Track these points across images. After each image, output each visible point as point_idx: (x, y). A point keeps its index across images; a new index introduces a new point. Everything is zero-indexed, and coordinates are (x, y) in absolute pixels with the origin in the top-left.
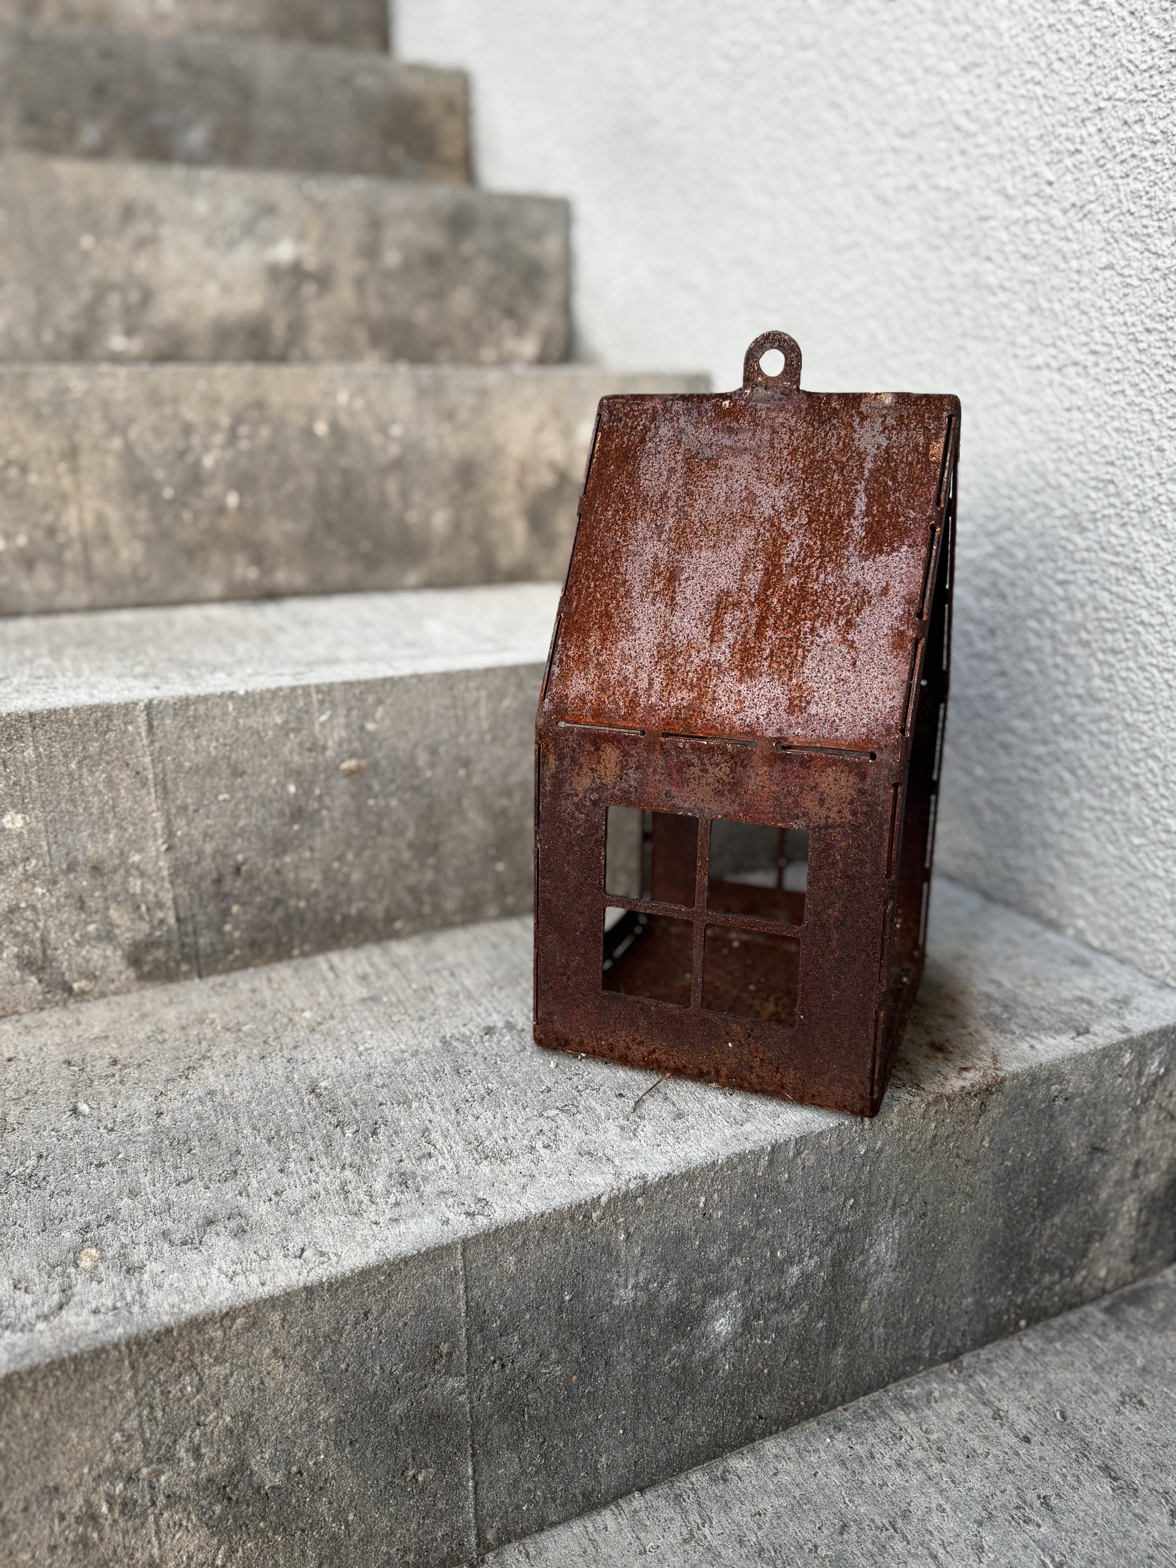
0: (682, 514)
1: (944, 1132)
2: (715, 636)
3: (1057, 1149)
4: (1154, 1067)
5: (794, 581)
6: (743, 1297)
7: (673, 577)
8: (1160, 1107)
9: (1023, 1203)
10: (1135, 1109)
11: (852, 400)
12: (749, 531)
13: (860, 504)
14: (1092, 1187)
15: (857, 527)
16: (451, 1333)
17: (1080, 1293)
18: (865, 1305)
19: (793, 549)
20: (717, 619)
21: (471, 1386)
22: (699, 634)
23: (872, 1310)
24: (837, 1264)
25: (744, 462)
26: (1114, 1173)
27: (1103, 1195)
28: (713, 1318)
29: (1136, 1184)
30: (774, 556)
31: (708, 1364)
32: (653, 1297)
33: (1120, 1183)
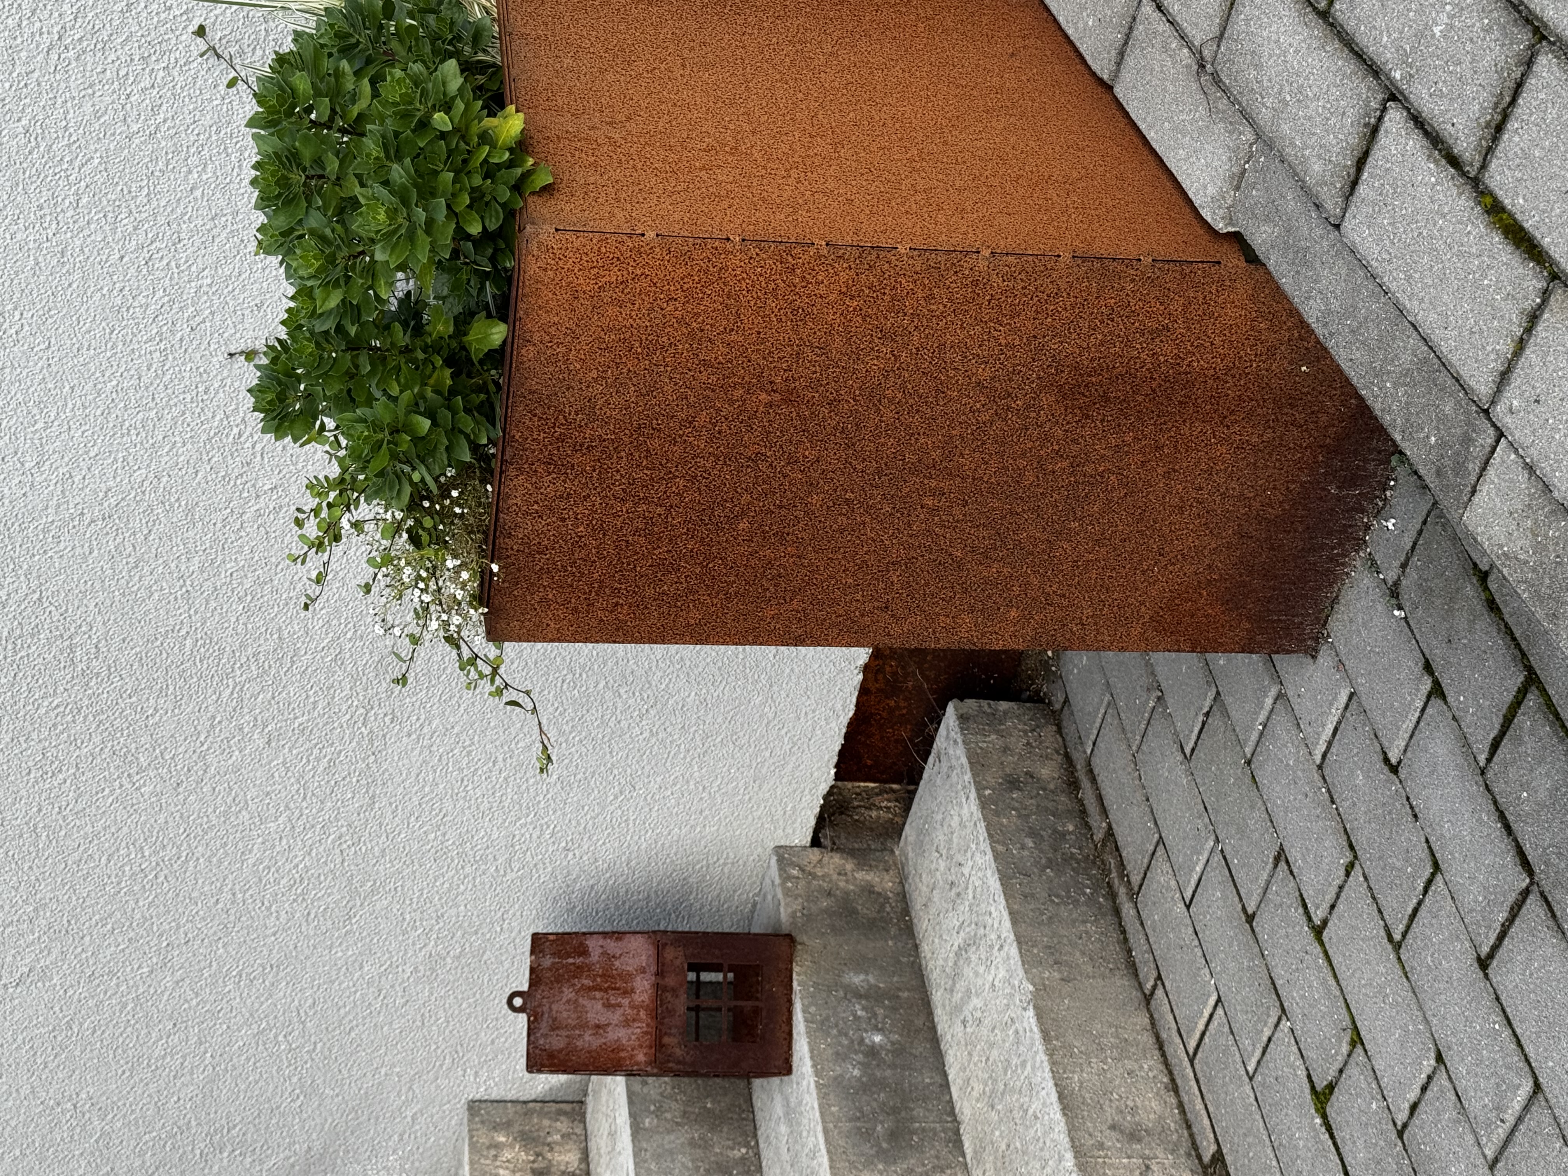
0: (574, 1028)
1: (810, 958)
2: (619, 1005)
3: (826, 911)
4: (795, 872)
5: (599, 980)
6: (866, 1031)
7: (598, 1026)
8: (815, 867)
9: (848, 923)
10: (814, 878)
11: (532, 970)
12: (581, 1000)
13: (571, 960)
14: (847, 893)
15: (579, 960)
16: (859, 1129)
17: (898, 894)
18: (881, 985)
19: (587, 982)
20: (613, 1006)
21: (882, 1122)
22: (619, 1012)
23: (885, 982)
24: (859, 996)
25: (555, 1007)
26: (842, 884)
27: (852, 887)
28: (874, 1042)
29: (849, 874)
30: (590, 989)
31: (893, 1043)
32: (859, 1063)
33: (847, 881)
